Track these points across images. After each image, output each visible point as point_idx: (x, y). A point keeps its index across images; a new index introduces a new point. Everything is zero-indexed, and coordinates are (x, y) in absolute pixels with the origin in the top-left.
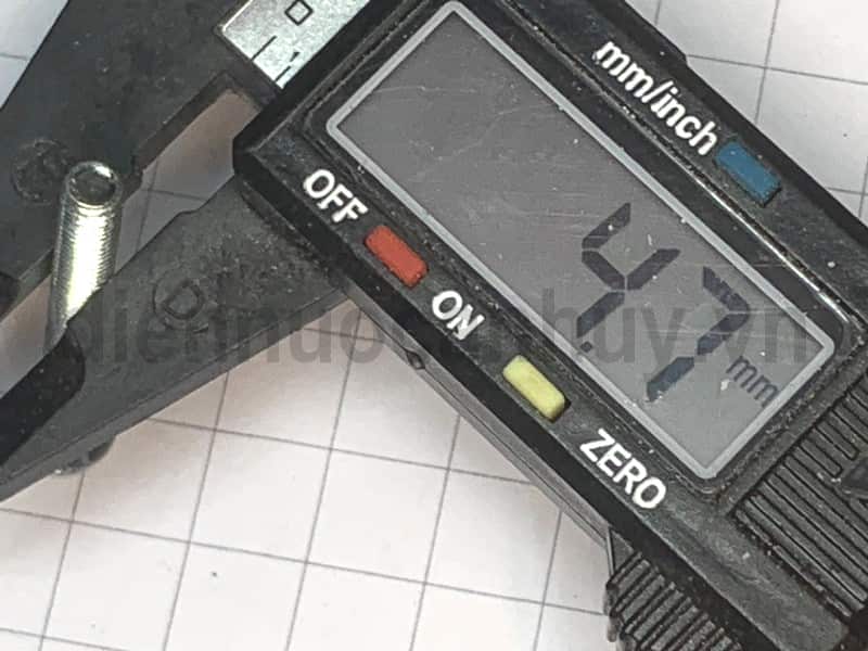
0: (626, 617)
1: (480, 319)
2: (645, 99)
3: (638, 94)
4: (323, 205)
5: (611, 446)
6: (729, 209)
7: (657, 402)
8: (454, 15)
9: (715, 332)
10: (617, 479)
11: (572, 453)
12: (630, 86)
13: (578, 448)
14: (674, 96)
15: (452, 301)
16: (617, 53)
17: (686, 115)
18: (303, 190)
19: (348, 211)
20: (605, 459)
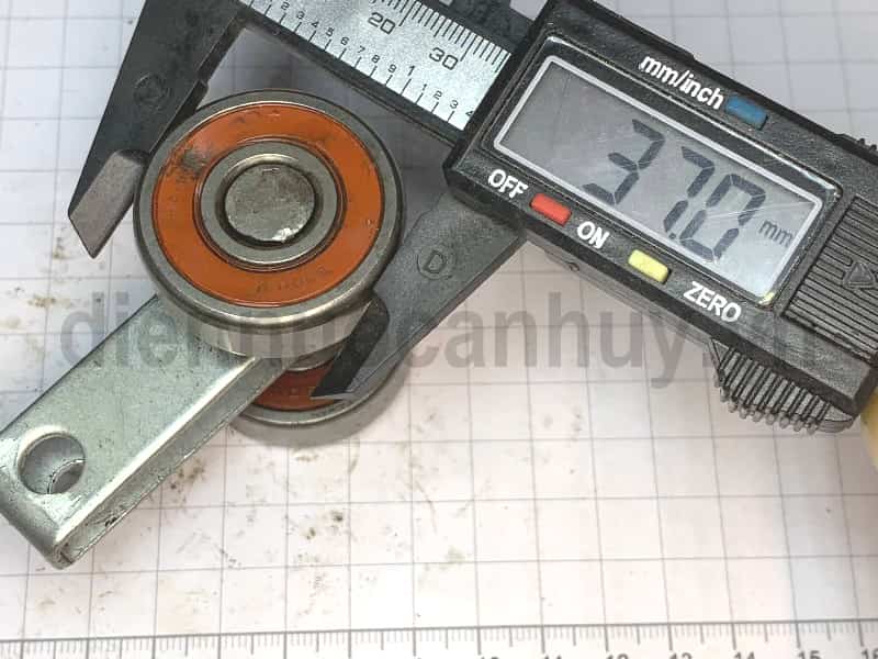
0: (733, 387)
1: (607, 234)
2: (675, 85)
3: (670, 83)
4: (502, 190)
5: (701, 291)
6: (741, 137)
7: (722, 258)
9: (747, 210)
10: (710, 309)
11: (679, 299)
12: (664, 80)
13: (683, 297)
14: (692, 79)
15: (589, 227)
16: (653, 62)
17: (702, 88)
18: (488, 185)
19: (517, 190)
20: (700, 298)
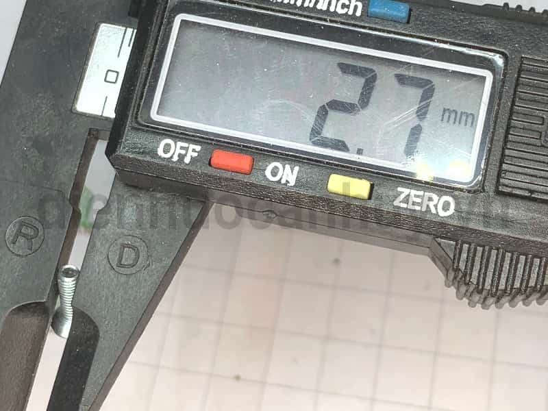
3: (306, 5)
4: (175, 158)
7: (417, 156)
8: (182, 21)
9: (422, 104)
10: (424, 209)
12: (298, 4)
15: (276, 167)
18: (160, 157)
19: (191, 154)
20: (410, 203)
